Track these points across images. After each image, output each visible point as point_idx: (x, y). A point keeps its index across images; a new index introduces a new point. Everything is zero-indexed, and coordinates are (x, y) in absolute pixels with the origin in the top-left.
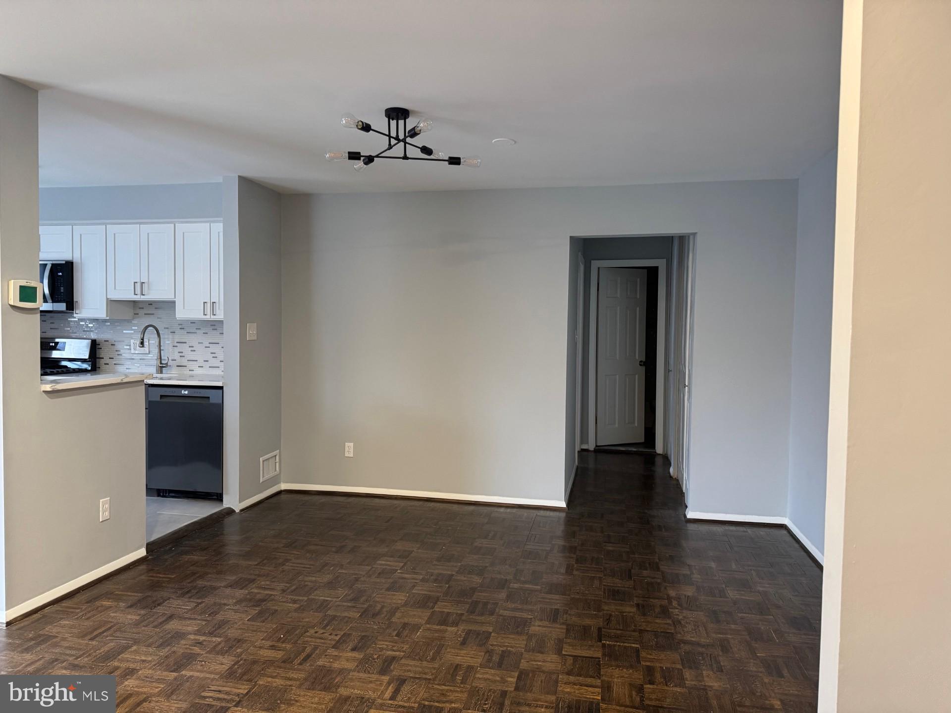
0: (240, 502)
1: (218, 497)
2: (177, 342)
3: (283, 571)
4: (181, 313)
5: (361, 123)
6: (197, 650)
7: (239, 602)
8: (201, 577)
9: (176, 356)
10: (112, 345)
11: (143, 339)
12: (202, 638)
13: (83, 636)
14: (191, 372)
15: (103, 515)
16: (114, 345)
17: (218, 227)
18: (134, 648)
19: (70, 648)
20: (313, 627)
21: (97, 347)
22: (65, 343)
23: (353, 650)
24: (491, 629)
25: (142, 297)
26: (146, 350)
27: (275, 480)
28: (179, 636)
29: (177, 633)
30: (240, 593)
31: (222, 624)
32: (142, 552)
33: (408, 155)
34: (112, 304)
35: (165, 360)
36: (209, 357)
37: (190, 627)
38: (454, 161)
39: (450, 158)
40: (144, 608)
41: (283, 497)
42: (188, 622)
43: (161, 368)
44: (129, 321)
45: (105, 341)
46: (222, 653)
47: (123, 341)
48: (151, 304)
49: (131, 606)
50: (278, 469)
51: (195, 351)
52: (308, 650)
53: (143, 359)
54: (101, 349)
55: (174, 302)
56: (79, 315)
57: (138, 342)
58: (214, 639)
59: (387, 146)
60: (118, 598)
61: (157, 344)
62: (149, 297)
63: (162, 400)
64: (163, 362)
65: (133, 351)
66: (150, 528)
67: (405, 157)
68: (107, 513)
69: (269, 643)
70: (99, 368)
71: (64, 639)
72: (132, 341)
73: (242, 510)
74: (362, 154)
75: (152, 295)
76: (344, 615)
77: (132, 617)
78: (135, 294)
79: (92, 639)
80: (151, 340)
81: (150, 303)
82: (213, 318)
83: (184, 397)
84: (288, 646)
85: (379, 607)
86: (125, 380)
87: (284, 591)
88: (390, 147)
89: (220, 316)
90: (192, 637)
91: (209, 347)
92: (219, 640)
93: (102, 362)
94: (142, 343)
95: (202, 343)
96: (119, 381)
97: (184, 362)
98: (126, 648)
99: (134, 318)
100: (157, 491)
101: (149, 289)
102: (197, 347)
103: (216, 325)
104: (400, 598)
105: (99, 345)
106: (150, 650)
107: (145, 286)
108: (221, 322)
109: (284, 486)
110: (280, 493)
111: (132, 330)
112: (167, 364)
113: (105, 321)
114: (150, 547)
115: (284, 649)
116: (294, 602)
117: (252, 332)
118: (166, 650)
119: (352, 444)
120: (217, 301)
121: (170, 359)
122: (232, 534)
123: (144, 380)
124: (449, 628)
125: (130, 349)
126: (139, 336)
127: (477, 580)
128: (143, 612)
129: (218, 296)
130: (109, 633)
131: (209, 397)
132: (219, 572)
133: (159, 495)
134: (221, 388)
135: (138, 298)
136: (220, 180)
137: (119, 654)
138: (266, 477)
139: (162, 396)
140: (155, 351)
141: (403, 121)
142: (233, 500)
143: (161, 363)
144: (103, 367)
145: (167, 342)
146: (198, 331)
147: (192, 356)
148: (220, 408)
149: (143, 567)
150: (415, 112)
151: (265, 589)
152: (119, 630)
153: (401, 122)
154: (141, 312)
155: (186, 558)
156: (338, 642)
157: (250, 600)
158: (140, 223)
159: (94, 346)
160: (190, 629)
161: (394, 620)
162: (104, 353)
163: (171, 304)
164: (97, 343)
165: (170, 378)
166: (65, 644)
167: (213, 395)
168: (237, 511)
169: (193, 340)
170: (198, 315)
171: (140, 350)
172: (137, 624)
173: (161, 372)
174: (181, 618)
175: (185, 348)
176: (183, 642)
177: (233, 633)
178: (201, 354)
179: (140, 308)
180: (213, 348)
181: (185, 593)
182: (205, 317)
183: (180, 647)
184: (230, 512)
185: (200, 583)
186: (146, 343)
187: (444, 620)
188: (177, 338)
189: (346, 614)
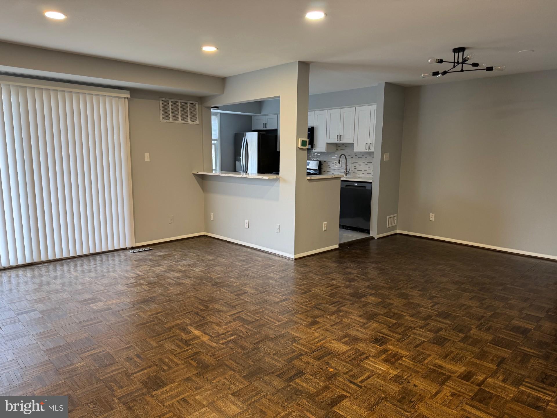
0: (377, 234)
1: (368, 232)
2: (354, 162)
3: (393, 262)
4: (356, 149)
5: (438, 60)
6: (356, 278)
7: (374, 268)
8: (359, 258)
9: (353, 168)
10: (327, 163)
11: (339, 161)
12: (359, 276)
13: (318, 267)
14: (359, 176)
15: (324, 228)
17: (374, 107)
18: (335, 273)
19: (314, 269)
20: (403, 281)
21: (321, 164)
22: (309, 162)
23: (418, 291)
24: (487, 297)
25: (340, 142)
26: (340, 165)
27: (394, 228)
28: (350, 273)
29: (349, 272)
30: (374, 265)
31: (366, 273)
32: (337, 246)
33: (464, 69)
34: (328, 145)
35: (348, 170)
36: (367, 169)
37: (355, 272)
38: (490, 69)
39: (487, 68)
40: (338, 263)
41: (398, 236)
42: (354, 270)
43: (347, 173)
44: (334, 152)
45: (324, 161)
46: (366, 281)
47: (331, 162)
49: (334, 262)
50: (396, 223)
51: (361, 166)
52: (400, 287)
53: (339, 170)
54: (323, 165)
55: (353, 143)
56: (315, 150)
57: (337, 162)
58: (363, 277)
59: (453, 67)
60: (329, 259)
61: (345, 163)
62: (342, 142)
63: (347, 187)
64: (347, 171)
65: (335, 166)
66: (340, 239)
67: (462, 71)
68: (325, 228)
69: (384, 282)
71: (312, 267)
72: (335, 161)
73: (378, 238)
74: (439, 72)
75: (344, 141)
76: (417, 280)
77: (334, 265)
78: (337, 141)
79: (321, 268)
80: (343, 161)
81: (343, 144)
82: (370, 150)
83: (356, 186)
84: (391, 284)
85: (434, 280)
86: (334, 177)
87: (392, 268)
88: (454, 67)
89: (373, 150)
90: (355, 274)
91: (367, 164)
92: (365, 277)
93: (323, 170)
94: (339, 162)
95: (364, 162)
96: (332, 177)
97: (356, 171)
98: (332, 273)
99: (336, 151)
100: (343, 227)
101: (343, 138)
102: (362, 164)
103: (371, 154)
104: (445, 279)
106: (340, 275)
107: (342, 137)
108: (373, 152)
109: (398, 232)
110: (396, 234)
111: (335, 156)
112: (349, 172)
113: (324, 153)
114: (340, 245)
115: (390, 285)
116: (397, 272)
117: (386, 157)
118: (346, 276)
119: (434, 214)
120: (372, 142)
121: (350, 170)
122: (373, 246)
123: (340, 178)
124: (465, 293)
125: (334, 165)
126: (338, 159)
127: (488, 280)
128: (338, 264)
129: (372, 140)
130: (326, 268)
131: (366, 187)
132: (366, 258)
133: (343, 228)
134: (371, 183)
135: (339, 142)
136: (377, 84)
137: (330, 274)
138: (390, 226)
139: (346, 186)
140: (344, 166)
141: (462, 53)
142: (374, 233)
143: (346, 171)
144: (323, 172)
145: (349, 162)
146: (363, 157)
147: (360, 168)
148: (370, 191)
149: (338, 252)
150: (468, 48)
151: (384, 266)
152: (329, 267)
153: (461, 54)
154: (339, 148)
155: (354, 251)
156: (413, 287)
157: (378, 268)
158: (341, 108)
159: (320, 164)
160: (354, 272)
161: (440, 285)
162: (324, 167)
163: (352, 144)
164: (322, 162)
165: (350, 178)
166: (313, 268)
167: (368, 186)
168: (376, 238)
169: (360, 161)
170: (363, 149)
171: (338, 165)
172: (335, 267)
173: (346, 176)
174: (350, 268)
175: (357, 165)
176: (351, 275)
177: (370, 276)
178: (363, 167)
180: (369, 165)
181: (353, 262)
182: (366, 150)
183: (351, 276)
184: (373, 238)
185: (359, 260)
186: (341, 163)
187: (465, 290)
188: (354, 160)
189: (419, 280)
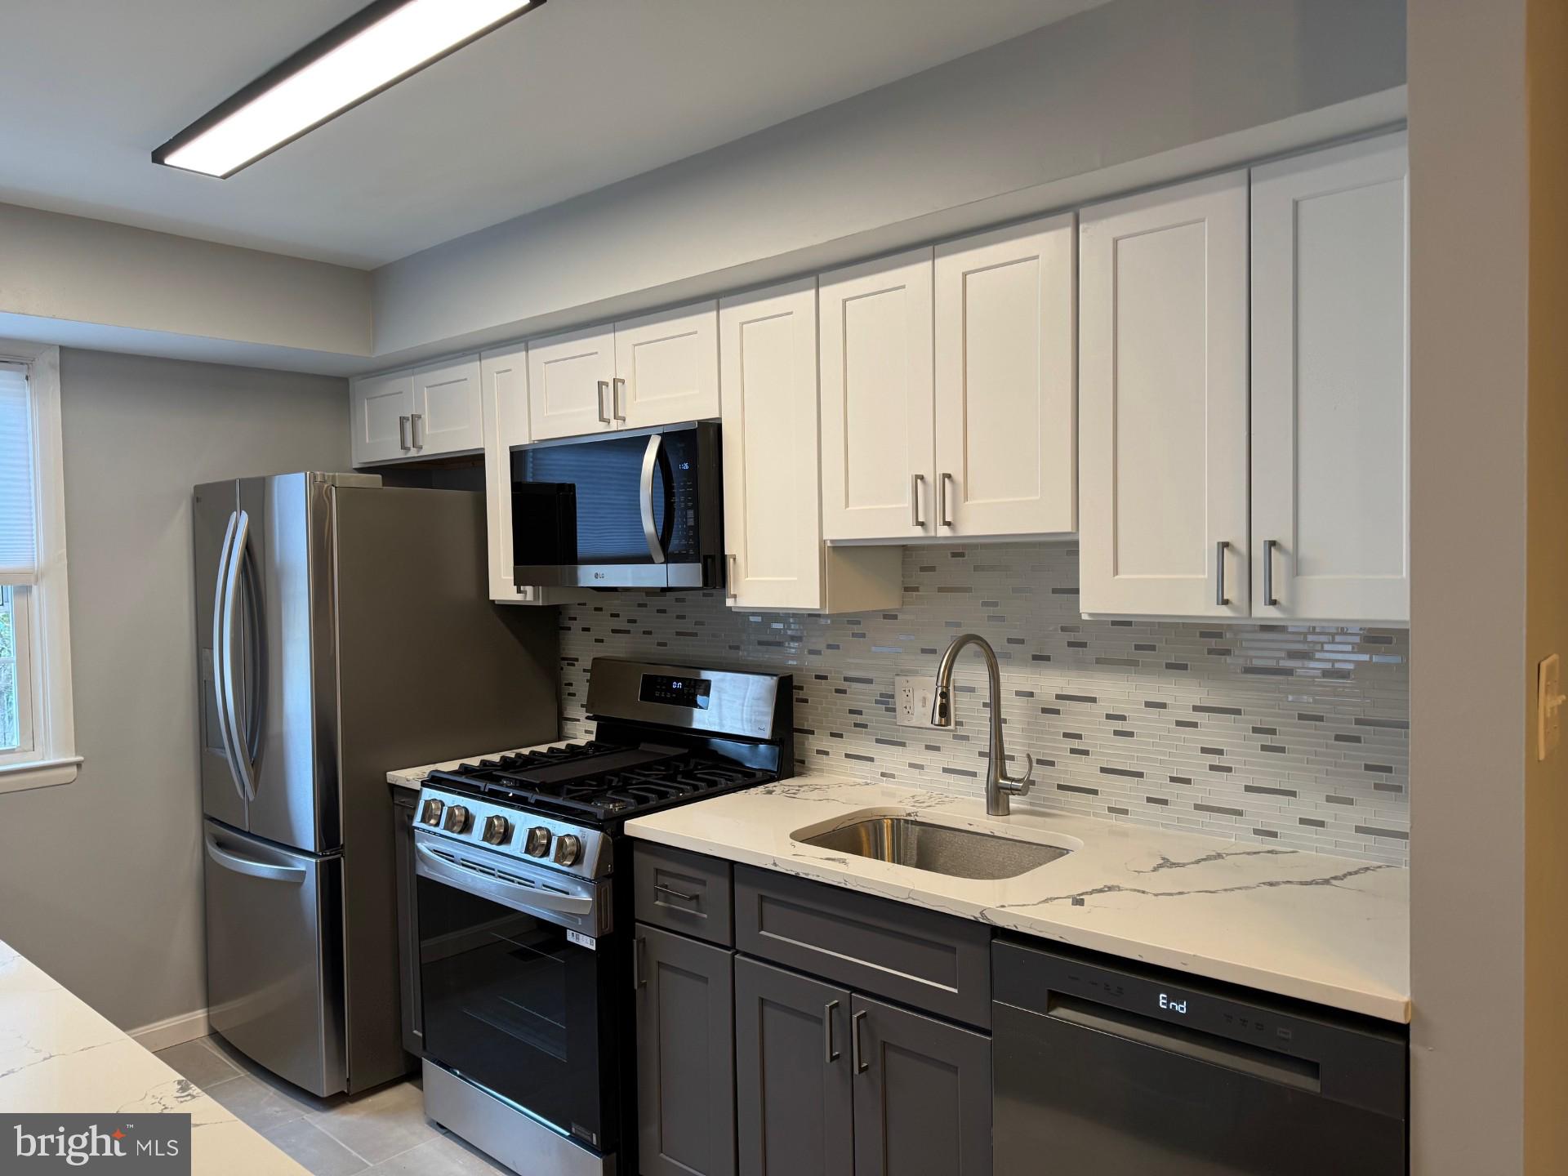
4: (1102, 593)
9: (1058, 749)
10: (838, 691)
14: (1115, 818)
16: (844, 692)
21: (797, 694)
34: (839, 556)
36: (1196, 766)
45: (818, 677)
47: (872, 681)
48: (962, 555)
51: (1131, 734)
53: (935, 748)
54: (806, 701)
70: (803, 762)
72: (900, 683)
78: (916, 520)
91: (1194, 725)
93: (814, 743)
95: (1163, 706)
97: (1082, 772)
99: (906, 606)
102: (1140, 719)
105: (801, 688)
111: (899, 644)
125: (894, 709)
143: (1002, 775)
144: (813, 761)
147: (1120, 754)
154: (930, 582)
159: (787, 695)
162: (813, 716)
164: (795, 683)
169: (1123, 691)
170: (1187, 600)
173: (1005, 810)
175: (1091, 722)
178: (1157, 750)
179: (923, 569)
180: (1214, 731)
182: (1224, 611)
